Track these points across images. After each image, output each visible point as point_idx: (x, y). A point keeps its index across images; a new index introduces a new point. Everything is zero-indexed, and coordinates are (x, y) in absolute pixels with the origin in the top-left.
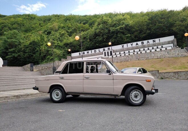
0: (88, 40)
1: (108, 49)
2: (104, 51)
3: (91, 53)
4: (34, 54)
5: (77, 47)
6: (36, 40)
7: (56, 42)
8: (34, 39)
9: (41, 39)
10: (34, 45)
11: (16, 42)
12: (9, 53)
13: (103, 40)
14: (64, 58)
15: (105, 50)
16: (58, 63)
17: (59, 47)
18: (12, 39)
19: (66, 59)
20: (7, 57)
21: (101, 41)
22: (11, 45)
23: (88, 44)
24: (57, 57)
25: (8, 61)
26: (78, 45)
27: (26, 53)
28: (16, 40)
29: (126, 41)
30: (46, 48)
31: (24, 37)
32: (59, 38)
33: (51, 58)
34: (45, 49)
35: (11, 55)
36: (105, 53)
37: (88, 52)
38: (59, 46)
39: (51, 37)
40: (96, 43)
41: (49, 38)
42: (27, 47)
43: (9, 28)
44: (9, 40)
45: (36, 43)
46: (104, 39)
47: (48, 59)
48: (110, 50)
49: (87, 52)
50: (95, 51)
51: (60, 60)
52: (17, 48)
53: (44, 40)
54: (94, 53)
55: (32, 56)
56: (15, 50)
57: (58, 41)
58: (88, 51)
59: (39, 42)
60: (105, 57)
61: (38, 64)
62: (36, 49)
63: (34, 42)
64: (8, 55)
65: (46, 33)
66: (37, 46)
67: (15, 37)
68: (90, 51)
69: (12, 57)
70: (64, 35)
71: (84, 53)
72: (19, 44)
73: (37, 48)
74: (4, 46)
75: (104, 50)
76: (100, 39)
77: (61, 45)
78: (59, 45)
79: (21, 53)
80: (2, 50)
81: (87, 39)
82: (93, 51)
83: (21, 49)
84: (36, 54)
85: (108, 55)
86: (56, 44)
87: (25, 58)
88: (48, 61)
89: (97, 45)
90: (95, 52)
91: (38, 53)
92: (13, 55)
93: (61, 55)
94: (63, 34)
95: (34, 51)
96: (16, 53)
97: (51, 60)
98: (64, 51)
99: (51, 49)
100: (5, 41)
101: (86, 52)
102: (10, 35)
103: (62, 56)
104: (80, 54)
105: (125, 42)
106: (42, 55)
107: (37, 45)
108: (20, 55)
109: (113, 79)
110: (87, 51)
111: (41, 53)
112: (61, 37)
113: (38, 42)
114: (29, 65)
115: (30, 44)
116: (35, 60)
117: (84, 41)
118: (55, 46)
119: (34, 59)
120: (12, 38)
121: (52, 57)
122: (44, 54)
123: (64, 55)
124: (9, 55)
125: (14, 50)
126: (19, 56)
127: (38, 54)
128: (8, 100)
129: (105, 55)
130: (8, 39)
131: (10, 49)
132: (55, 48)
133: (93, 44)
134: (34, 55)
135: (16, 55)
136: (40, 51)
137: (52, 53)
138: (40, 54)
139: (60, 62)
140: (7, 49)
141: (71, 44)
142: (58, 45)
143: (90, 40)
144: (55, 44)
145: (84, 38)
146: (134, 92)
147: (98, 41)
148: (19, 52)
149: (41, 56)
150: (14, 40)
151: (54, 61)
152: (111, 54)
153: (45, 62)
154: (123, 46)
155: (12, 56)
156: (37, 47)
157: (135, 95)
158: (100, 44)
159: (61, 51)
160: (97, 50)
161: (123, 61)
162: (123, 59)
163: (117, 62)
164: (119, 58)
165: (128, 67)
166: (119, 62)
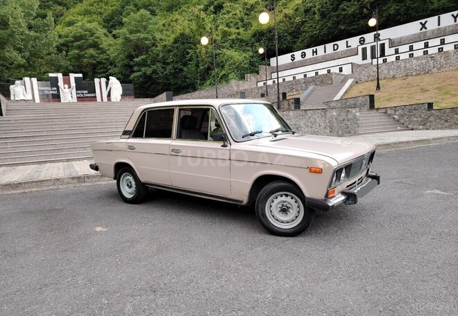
0: (317, 17)
1: (375, 37)
2: (362, 44)
3: (324, 54)
4: (185, 66)
5: (285, 40)
6: (187, 31)
7: (233, 30)
8: (182, 28)
9: (199, 27)
10: (183, 43)
11: (146, 39)
12: (135, 65)
13: (361, 12)
14: (252, 72)
15: (364, 40)
16: (238, 86)
17: (240, 44)
18: (139, 34)
19: (258, 74)
20: (132, 76)
21: (354, 15)
22: (139, 48)
23: (315, 28)
24: (236, 71)
25: (135, 84)
26: (290, 34)
27: (168, 64)
28: (146, 36)
29: (435, 5)
30: (209, 50)
31: (164, 25)
32: (242, 20)
33: (221, 74)
34: (207, 53)
35: (139, 71)
36: (364, 50)
37: (316, 52)
38: (241, 41)
39: (222, 19)
40: (338, 23)
41: (219, 21)
42: (170, 51)
43: (136, 6)
44: (132, 37)
45: (187, 39)
46: (363, 7)
47: (215, 76)
48: (380, 40)
49: (313, 52)
50: (336, 47)
51: (242, 78)
52: (150, 53)
53: (205, 29)
54: (332, 51)
55: (181, 70)
56: (147, 58)
57: (238, 28)
58: (314, 48)
59: (194, 36)
60: (365, 62)
61: (195, 89)
62: (188, 53)
63: (182, 35)
64: (134, 72)
65: (212, 8)
66: (190, 45)
67: (145, 28)
68: (320, 49)
69: (141, 76)
70: (256, 10)
71: (305, 55)
72: (154, 45)
73: (189, 51)
74: (125, 51)
75: (362, 41)
76: (351, 10)
77: (245, 38)
78: (239, 37)
79: (159, 64)
80: (123, 60)
81: (314, 13)
82: (330, 46)
83: (158, 55)
84: (189, 66)
85: (373, 57)
86: (233, 37)
87: (166, 77)
88: (214, 81)
89: (343, 28)
90: (334, 50)
91: (193, 63)
92: (143, 71)
93: (245, 64)
94: (252, 5)
95: (183, 59)
96: (149, 66)
97: (221, 78)
98: (251, 54)
99: (220, 52)
100: (126, 38)
101: (309, 52)
102: (135, 24)
103: (246, 66)
104: (293, 58)
105: (433, 10)
106: (201, 68)
107: (190, 43)
108: (156, 70)
110: (311, 49)
111: (198, 62)
112: (246, 16)
113: (192, 35)
114: (163, 96)
115: (176, 41)
116: (187, 80)
117: (306, 21)
118: (231, 42)
119: (185, 77)
120: (138, 31)
121: (224, 72)
122: (206, 66)
123: (252, 64)
124: (136, 72)
125: (143, 60)
126: (154, 72)
127: (192, 66)
128: (60, 187)
129: (364, 58)
130: (131, 33)
131: (137, 57)
132: (231, 47)
133: (330, 28)
134: (185, 69)
135: (149, 71)
136: (197, 57)
137: (222, 62)
138: (197, 66)
139: (241, 82)
140: (131, 57)
141: (270, 31)
142: (238, 39)
143: (323, 15)
144: (230, 38)
145: (307, 11)
146: (280, 199)
147: (345, 15)
148: (153, 62)
149: (199, 70)
150: (142, 36)
151: (227, 81)
152: (383, 54)
153: (210, 84)
154: (423, 26)
155: (140, 73)
156: (190, 48)
157: (283, 206)
158: (351, 24)
159: (244, 55)
160: (342, 44)
161: (414, 73)
162: (414, 66)
163: (394, 77)
164: (403, 65)
165: (423, 90)
166: (401, 75)
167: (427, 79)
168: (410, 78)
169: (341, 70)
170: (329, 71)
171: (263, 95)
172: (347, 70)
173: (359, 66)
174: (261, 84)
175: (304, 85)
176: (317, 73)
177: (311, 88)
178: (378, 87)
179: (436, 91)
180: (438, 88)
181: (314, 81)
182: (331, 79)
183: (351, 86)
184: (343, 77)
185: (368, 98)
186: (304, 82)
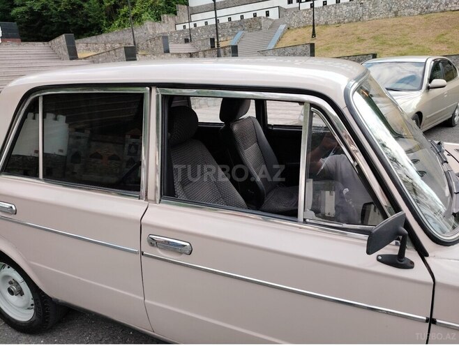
4: (86, 1)
14: (169, 12)
16: (154, 28)
19: (176, 14)
20: (14, 11)
24: (149, 10)
25: (19, 23)
33: (132, 14)
35: (22, 5)
47: (124, 15)
51: (158, 19)
55: (81, 7)
61: (100, 32)
64: (16, 6)
69: (26, 12)
84: (91, 1)
87: (62, 15)
88: (124, 21)
92: (29, 6)
93: (160, 2)
97: (133, 18)
103: (161, 4)
106: (107, 4)
108: (46, 5)
109: (431, 321)
114: (62, 40)
116: (89, 20)
119: (87, 16)
121: (135, 11)
122: (113, 2)
123: (168, 2)
124: (18, 6)
126: (44, 7)
134: (86, 5)
135: (37, 6)
138: (102, 2)
139: (157, 24)
149: (103, 8)
151: (141, 22)
153: (119, 26)
155: (25, 8)
161: (346, 20)
162: (344, 12)
163: (326, 24)
164: (333, 11)
165: (360, 40)
166: (334, 22)
167: (360, 26)
168: (343, 26)
169: (267, 14)
170: (255, 15)
171: (187, 41)
172: (274, 14)
173: (286, 10)
174: (180, 27)
175: (231, 30)
176: (242, 17)
177: (240, 33)
178: (314, 34)
179: (372, 40)
180: (374, 38)
181: (242, 26)
182: (260, 24)
183: (284, 33)
184: (271, 22)
185: (309, 47)
186: (231, 27)
